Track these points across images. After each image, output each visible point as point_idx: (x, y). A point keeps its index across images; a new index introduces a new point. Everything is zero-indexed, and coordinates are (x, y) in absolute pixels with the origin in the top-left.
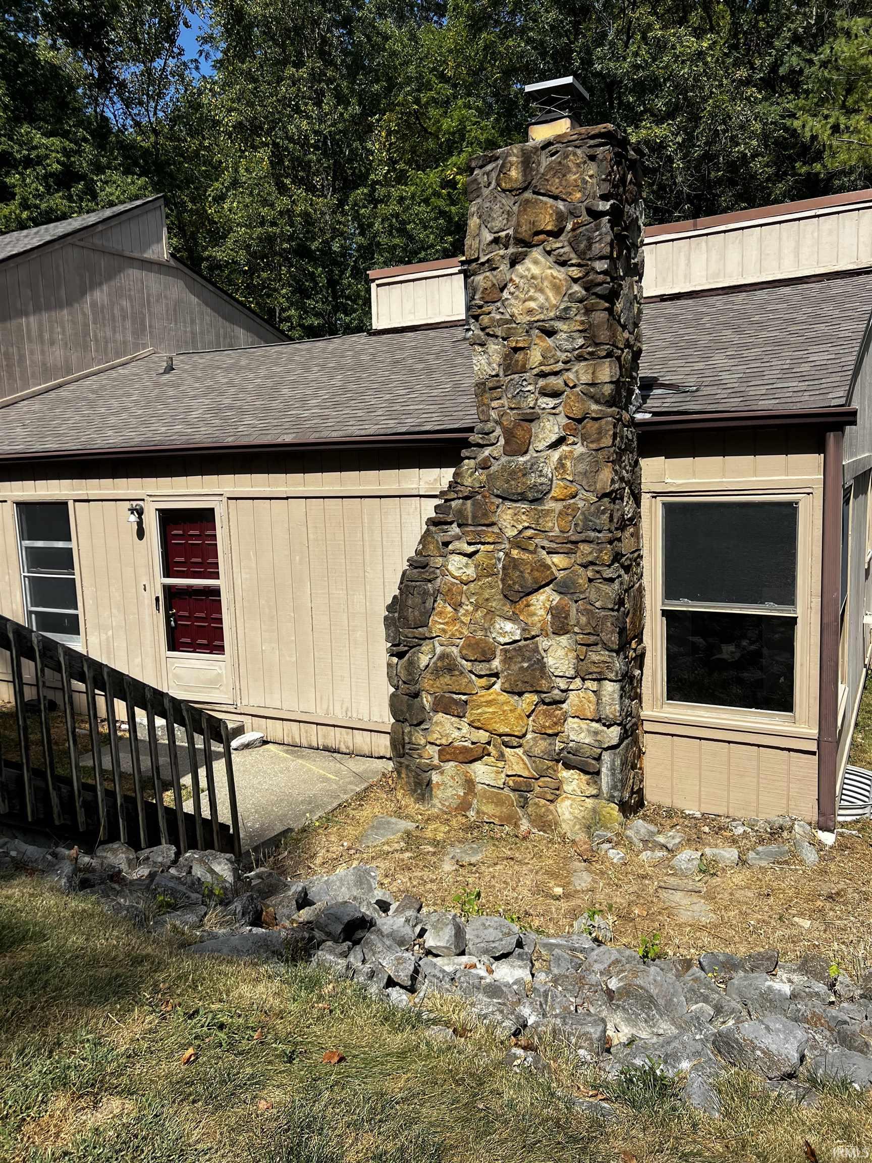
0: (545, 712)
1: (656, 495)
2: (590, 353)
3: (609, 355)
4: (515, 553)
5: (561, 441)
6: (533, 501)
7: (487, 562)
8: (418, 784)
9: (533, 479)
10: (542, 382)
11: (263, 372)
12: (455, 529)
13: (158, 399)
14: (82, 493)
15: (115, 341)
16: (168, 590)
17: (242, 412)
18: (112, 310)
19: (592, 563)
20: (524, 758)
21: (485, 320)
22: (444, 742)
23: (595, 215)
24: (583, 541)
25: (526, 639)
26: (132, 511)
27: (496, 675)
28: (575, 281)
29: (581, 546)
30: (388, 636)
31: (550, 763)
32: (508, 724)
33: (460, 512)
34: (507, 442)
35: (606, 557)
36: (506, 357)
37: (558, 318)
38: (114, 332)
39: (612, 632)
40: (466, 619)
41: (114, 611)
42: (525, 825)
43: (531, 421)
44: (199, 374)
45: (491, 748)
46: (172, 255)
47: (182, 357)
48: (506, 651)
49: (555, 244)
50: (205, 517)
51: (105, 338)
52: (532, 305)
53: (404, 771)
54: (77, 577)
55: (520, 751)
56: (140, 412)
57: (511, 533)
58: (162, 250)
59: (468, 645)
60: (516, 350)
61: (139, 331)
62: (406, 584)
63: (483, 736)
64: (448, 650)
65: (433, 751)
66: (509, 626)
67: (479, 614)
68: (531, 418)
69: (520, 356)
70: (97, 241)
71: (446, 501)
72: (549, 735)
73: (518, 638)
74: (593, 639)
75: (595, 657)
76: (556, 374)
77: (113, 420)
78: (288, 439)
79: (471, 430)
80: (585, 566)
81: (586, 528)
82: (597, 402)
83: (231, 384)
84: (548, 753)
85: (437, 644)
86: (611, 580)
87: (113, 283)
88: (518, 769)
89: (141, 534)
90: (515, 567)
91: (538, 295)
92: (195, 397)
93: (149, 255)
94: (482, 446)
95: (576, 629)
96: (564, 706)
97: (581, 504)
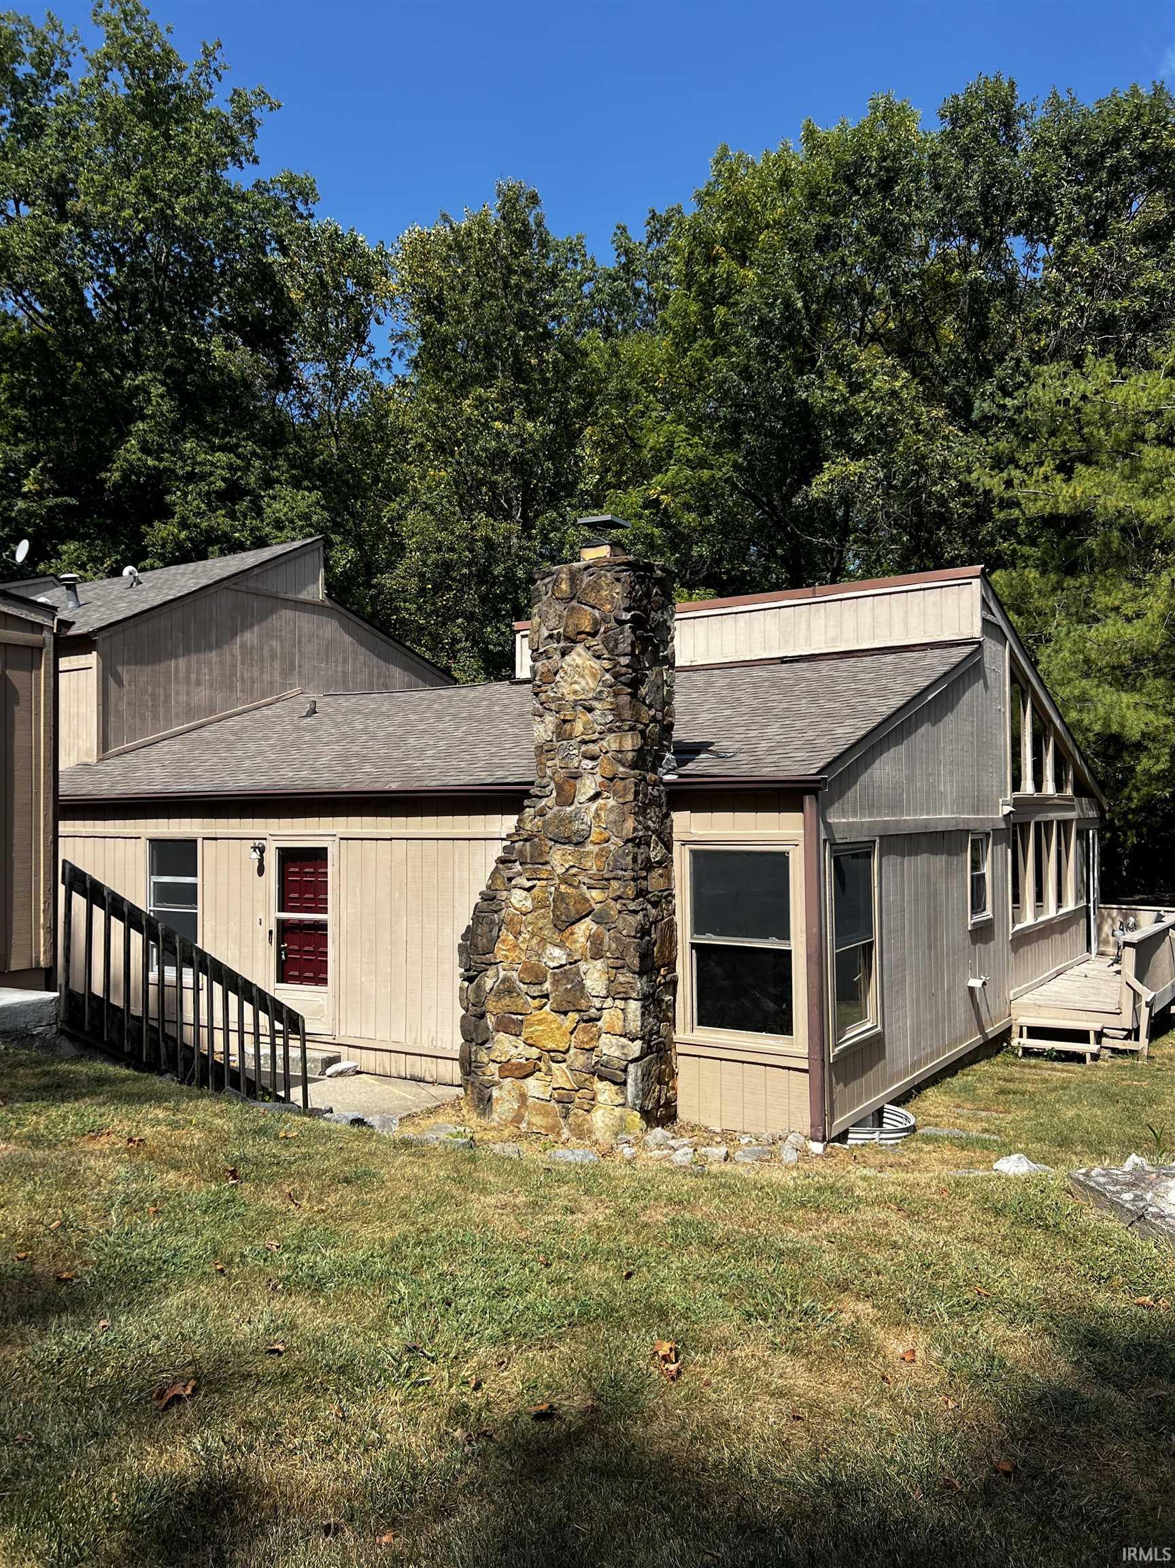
0: (584, 1028)
1: (685, 843)
2: (618, 727)
3: (632, 729)
4: (563, 887)
5: (597, 796)
6: (577, 844)
7: (542, 895)
8: (481, 1100)
9: (576, 826)
10: (584, 748)
11: (398, 720)
12: (517, 867)
13: (293, 744)
14: (210, 832)
15: (262, 682)
16: (281, 923)
17: (365, 759)
18: (262, 649)
19: (620, 897)
20: (567, 1072)
21: (543, 697)
22: (503, 1059)
23: (621, 623)
24: (614, 879)
25: (571, 964)
26: (254, 848)
27: (546, 996)
28: (607, 671)
29: (612, 882)
30: (461, 961)
31: (587, 1076)
32: (553, 1041)
33: (521, 852)
34: (558, 795)
35: (630, 893)
36: (558, 726)
37: (595, 699)
38: (262, 672)
39: (634, 956)
40: (524, 946)
41: (231, 945)
42: (566, 1133)
43: (576, 778)
44: (340, 718)
45: (541, 1064)
46: (328, 595)
47: (328, 699)
48: (554, 974)
49: (592, 642)
50: (318, 856)
51: (252, 678)
52: (577, 687)
53: (469, 1087)
54: (199, 912)
55: (563, 1065)
56: (273, 757)
57: (560, 870)
58: (318, 591)
59: (525, 970)
60: (565, 721)
61: (289, 669)
62: (479, 915)
63: (534, 1052)
64: (509, 974)
65: (494, 1068)
66: (557, 952)
67: (534, 941)
68: (576, 776)
69: (567, 726)
70: (252, 584)
71: (513, 842)
72: (588, 1050)
73: (564, 962)
74: (620, 962)
75: (621, 979)
76: (594, 742)
77: (247, 763)
78: (394, 786)
79: (532, 783)
80: (615, 900)
81: (615, 868)
82: (623, 765)
83: (364, 731)
84: (586, 1066)
85: (500, 969)
86: (635, 912)
87: (264, 625)
88: (562, 1082)
89: (261, 871)
90: (563, 900)
91: (580, 680)
92: (327, 744)
93: (303, 596)
94: (541, 797)
95: (608, 954)
96: (599, 1023)
97: (612, 847)
